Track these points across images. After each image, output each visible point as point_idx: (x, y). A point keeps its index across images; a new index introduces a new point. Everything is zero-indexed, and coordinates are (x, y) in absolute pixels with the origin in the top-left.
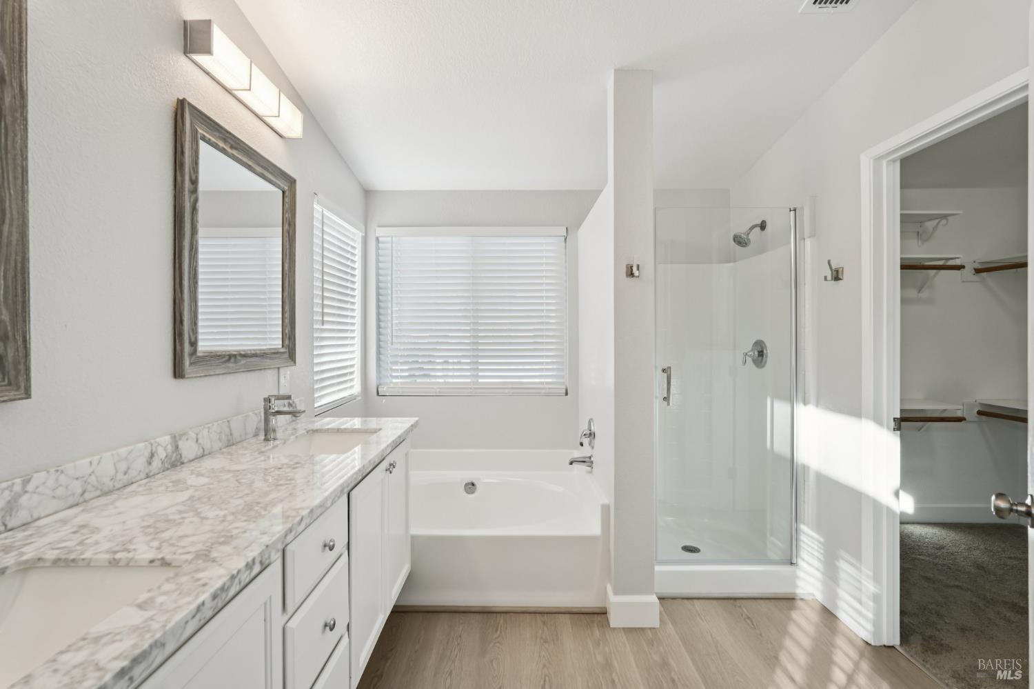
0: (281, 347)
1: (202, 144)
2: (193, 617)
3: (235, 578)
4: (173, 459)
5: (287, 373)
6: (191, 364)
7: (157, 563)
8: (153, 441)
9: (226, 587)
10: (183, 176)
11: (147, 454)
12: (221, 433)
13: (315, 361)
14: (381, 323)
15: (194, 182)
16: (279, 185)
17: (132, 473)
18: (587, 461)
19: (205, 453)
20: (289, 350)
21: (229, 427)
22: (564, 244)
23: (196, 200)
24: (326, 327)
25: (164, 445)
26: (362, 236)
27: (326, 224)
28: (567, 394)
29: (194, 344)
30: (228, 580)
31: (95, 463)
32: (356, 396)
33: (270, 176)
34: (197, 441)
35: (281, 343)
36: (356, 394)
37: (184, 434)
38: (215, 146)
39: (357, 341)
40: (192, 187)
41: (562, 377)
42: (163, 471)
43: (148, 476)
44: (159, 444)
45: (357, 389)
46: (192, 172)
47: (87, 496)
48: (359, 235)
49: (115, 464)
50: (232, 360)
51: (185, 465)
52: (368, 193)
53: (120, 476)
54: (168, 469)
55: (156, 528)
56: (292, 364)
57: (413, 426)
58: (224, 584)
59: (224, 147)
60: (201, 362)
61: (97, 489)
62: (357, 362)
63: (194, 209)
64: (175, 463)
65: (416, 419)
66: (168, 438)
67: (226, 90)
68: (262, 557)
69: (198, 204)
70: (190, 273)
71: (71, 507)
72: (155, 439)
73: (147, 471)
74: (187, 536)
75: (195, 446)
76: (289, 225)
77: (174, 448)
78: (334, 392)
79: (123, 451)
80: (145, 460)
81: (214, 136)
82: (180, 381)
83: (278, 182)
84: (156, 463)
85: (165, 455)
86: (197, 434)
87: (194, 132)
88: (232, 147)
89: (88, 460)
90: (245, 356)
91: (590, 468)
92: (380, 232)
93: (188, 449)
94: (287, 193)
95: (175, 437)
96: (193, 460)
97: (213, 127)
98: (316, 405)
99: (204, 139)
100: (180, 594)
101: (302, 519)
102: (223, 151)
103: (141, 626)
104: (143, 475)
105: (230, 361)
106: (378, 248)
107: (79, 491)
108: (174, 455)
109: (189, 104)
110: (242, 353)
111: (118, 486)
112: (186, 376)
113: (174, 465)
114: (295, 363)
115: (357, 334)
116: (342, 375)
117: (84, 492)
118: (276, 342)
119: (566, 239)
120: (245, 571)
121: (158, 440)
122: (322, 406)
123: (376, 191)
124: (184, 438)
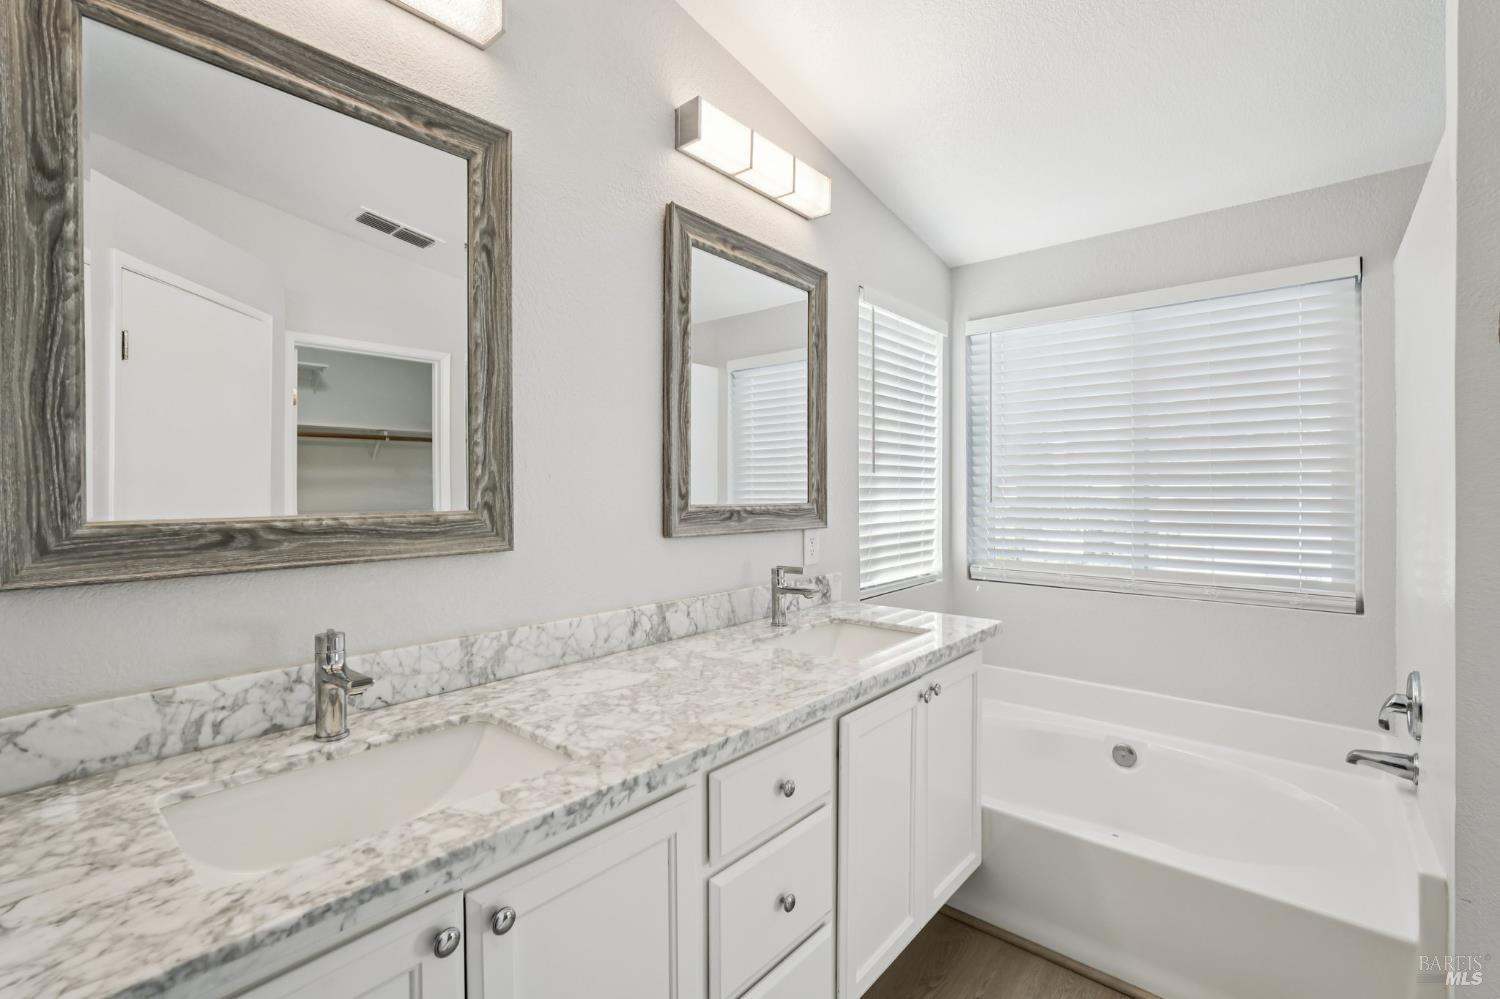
0: (806, 502)
1: (695, 251)
2: (537, 828)
3: (604, 795)
4: (659, 633)
5: (816, 537)
6: (681, 520)
7: (561, 751)
8: (636, 609)
9: (589, 803)
10: (670, 295)
11: (629, 623)
12: (719, 608)
13: (861, 523)
14: (974, 468)
15: (685, 300)
16: (801, 284)
17: (613, 642)
18: (1404, 766)
19: (699, 630)
20: (817, 508)
21: (730, 602)
22: (1353, 293)
23: (687, 322)
24: (880, 474)
25: (649, 614)
26: (944, 338)
27: (879, 326)
28: (1360, 610)
29: (684, 496)
30: (592, 795)
31: (575, 624)
32: (935, 576)
33: (788, 275)
34: (688, 614)
35: (806, 497)
36: (936, 574)
37: (673, 604)
38: (712, 251)
39: (938, 496)
40: (683, 306)
41: (1351, 574)
42: (648, 645)
43: (630, 648)
44: (643, 613)
45: (936, 566)
46: (682, 288)
47: (567, 659)
48: (939, 338)
49: (595, 630)
50: (735, 517)
51: (674, 642)
52: (954, 272)
53: (600, 643)
54: (653, 644)
55: (588, 709)
56: (822, 524)
57: (984, 635)
58: (586, 800)
59: (725, 250)
60: (695, 518)
61: (576, 653)
62: (937, 526)
63: (685, 333)
64: (662, 637)
65: (997, 622)
66: (653, 606)
67: (729, 177)
68: (650, 778)
69: (689, 327)
70: (680, 411)
71: (551, 668)
72: (638, 606)
73: (629, 641)
74: (603, 727)
75: (687, 621)
76: (818, 335)
77: (660, 620)
78: (892, 569)
79: (605, 616)
80: (627, 630)
81: (709, 240)
82: (668, 540)
83: (800, 281)
84: (639, 635)
85: (650, 626)
86: (689, 607)
87: (684, 238)
88: (734, 248)
89: (567, 621)
90: (751, 513)
91: (1410, 783)
92: (970, 328)
93: (678, 623)
94: (813, 293)
95: (662, 606)
96: (683, 637)
97: (709, 228)
98: (862, 585)
99: (696, 245)
100: (541, 795)
101: (726, 741)
102: (722, 255)
103: (485, 818)
104: (625, 647)
105: (733, 518)
106: (969, 353)
107: (559, 652)
108: (661, 628)
109: (677, 207)
110: (749, 509)
111: (597, 654)
112: (674, 535)
113: (660, 640)
114: (826, 524)
115: (938, 485)
116: (912, 545)
117: (564, 655)
118: (799, 496)
119: (1359, 284)
120: (621, 791)
121: (641, 608)
122: (874, 586)
123: (967, 266)
124: (673, 609)
